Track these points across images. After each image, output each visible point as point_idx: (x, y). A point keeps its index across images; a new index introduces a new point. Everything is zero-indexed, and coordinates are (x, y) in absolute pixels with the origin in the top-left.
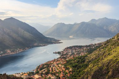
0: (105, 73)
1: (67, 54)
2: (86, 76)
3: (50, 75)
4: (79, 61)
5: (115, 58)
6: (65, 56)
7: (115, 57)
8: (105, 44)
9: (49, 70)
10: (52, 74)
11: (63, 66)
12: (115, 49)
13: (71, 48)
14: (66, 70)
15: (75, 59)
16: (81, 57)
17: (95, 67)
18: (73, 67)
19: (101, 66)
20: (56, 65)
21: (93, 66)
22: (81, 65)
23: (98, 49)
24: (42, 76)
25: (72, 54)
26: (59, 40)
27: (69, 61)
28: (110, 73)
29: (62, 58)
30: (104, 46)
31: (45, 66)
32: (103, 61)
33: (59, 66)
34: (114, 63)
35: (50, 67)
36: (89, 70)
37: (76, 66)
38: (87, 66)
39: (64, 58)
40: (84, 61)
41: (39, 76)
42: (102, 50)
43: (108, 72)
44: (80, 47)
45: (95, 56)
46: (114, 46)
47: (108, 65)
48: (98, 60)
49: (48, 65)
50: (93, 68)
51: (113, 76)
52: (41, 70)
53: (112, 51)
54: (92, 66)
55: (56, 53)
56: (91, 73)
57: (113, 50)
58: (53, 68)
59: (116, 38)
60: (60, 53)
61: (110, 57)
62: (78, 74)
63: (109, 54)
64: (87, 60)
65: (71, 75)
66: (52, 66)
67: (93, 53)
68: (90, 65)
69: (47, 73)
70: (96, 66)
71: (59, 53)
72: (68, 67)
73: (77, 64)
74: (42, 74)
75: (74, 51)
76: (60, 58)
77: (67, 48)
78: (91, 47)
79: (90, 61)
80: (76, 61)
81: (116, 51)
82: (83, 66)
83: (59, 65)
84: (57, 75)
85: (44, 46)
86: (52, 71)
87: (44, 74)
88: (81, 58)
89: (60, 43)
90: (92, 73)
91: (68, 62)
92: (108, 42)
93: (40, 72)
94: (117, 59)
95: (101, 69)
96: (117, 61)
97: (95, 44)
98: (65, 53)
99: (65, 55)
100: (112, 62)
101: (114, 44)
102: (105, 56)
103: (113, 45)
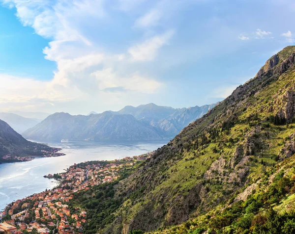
0: (158, 216)
1: (74, 179)
2: (117, 226)
3: (34, 225)
4: (101, 195)
5: (177, 185)
6: (69, 184)
7: (175, 182)
8: (155, 157)
9: (34, 215)
10: (40, 222)
11: (65, 206)
12: (175, 166)
13: (82, 166)
14: (71, 214)
15: (92, 191)
16: (106, 184)
17: (135, 206)
18: (89, 207)
19: (149, 204)
20: (49, 204)
21: (133, 204)
22: (106, 202)
23: (142, 167)
24: (16, 225)
25: (85, 180)
26: (57, 150)
27: (79, 194)
28: (168, 216)
29: (64, 188)
30: (152, 160)
31: (26, 205)
32: (152, 192)
33: (56, 206)
34: (174, 194)
35: (37, 206)
36: (124, 212)
37: (95, 204)
38: (118, 204)
39: (68, 188)
40: (112, 195)
41: (10, 226)
42: (150, 168)
43: (165, 214)
44: (104, 164)
45: (134, 182)
46: (172, 161)
47: (162, 199)
48: (142, 191)
49: (32, 202)
50: (132, 209)
51: (174, 221)
52: (15, 212)
53: (169, 171)
54: (130, 204)
55: (50, 177)
56: (129, 219)
57: (171, 168)
58: (44, 210)
59: (174, 145)
60: (60, 177)
61: (166, 184)
62: (98, 222)
63: (163, 177)
64: (119, 193)
65: (83, 225)
66: (40, 206)
67: (131, 178)
68: (126, 202)
69: (28, 221)
70: (139, 204)
71: (56, 177)
72: (76, 207)
73: (97, 201)
74: (17, 221)
75: (90, 173)
76: (59, 187)
77: (75, 167)
78: (127, 164)
79: (125, 194)
80: (94, 194)
81: (177, 171)
82: (110, 205)
83: (57, 203)
84: (52, 224)
85: (24, 160)
86: (41, 215)
87: (22, 222)
88: (105, 188)
89: (59, 155)
90: (131, 219)
91: (76, 196)
92: (159, 152)
93: (13, 217)
94: (179, 187)
95: (149, 208)
96: (181, 189)
97: (135, 158)
98: (70, 177)
99: (70, 181)
100: (170, 194)
101: (172, 156)
102: (156, 181)
103: (171, 158)
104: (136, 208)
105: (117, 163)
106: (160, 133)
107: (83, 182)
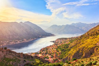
0: (81, 55)
2: (69, 56)
3: (47, 55)
4: (65, 47)
5: (87, 46)
6: (57, 44)
8: (80, 38)
9: (47, 52)
10: (49, 54)
11: (55, 50)
12: (86, 40)
13: (60, 39)
14: (57, 52)
15: (63, 46)
16: (66, 44)
17: (74, 51)
18: (62, 50)
19: (78, 51)
20: (51, 49)
21: (74, 50)
22: (66, 49)
23: (76, 40)
24: (43, 55)
25: (61, 43)
26: (53, 34)
27: (59, 47)
28: (84, 55)
29: (55, 45)
30: (79, 38)
31: (45, 49)
32: (79, 47)
33: (53, 50)
34: (86, 49)
35: (48, 50)
36: (71, 52)
37: (63, 50)
38: (70, 50)
39: (56, 45)
40: (68, 47)
41: (41, 55)
42: (79, 40)
43: (83, 54)
44: (66, 39)
45: (74, 44)
46: (85, 39)
47: (82, 50)
48: (76, 47)
49: (47, 48)
50: (73, 52)
51: (85, 57)
52: (43, 51)
53: (85, 42)
54: (73, 50)
55: (52, 42)
56: (72, 55)
57: (85, 41)
58: (50, 50)
60: (54, 42)
61: (83, 45)
62: (64, 55)
63: (83, 43)
64: (70, 47)
65: (60, 55)
66: (49, 49)
67: (73, 43)
68: (72, 50)
69: (46, 54)
70: (75, 50)
71: (53, 42)
72: (58, 50)
73: (64, 48)
74: (43, 54)
75: (62, 41)
76: (54, 44)
77: (58, 39)
78: (72, 39)
79: (71, 47)
80: (63, 47)
81: (87, 42)
82: (67, 50)
83: (53, 49)
84: (52, 55)
85: (45, 37)
86: (49, 52)
87: (44, 54)
88: (66, 45)
89: (54, 36)
90: (73, 54)
91: (58, 47)
92: (82, 36)
93: (42, 53)
94: (87, 47)
96: (88, 48)
97: (75, 37)
98: (57, 42)
99: (57, 43)
100: (84, 48)
101: (86, 37)
102: (81, 44)
104: (75, 51)
105: (69, 38)
106: (82, 31)
107: (60, 43)
